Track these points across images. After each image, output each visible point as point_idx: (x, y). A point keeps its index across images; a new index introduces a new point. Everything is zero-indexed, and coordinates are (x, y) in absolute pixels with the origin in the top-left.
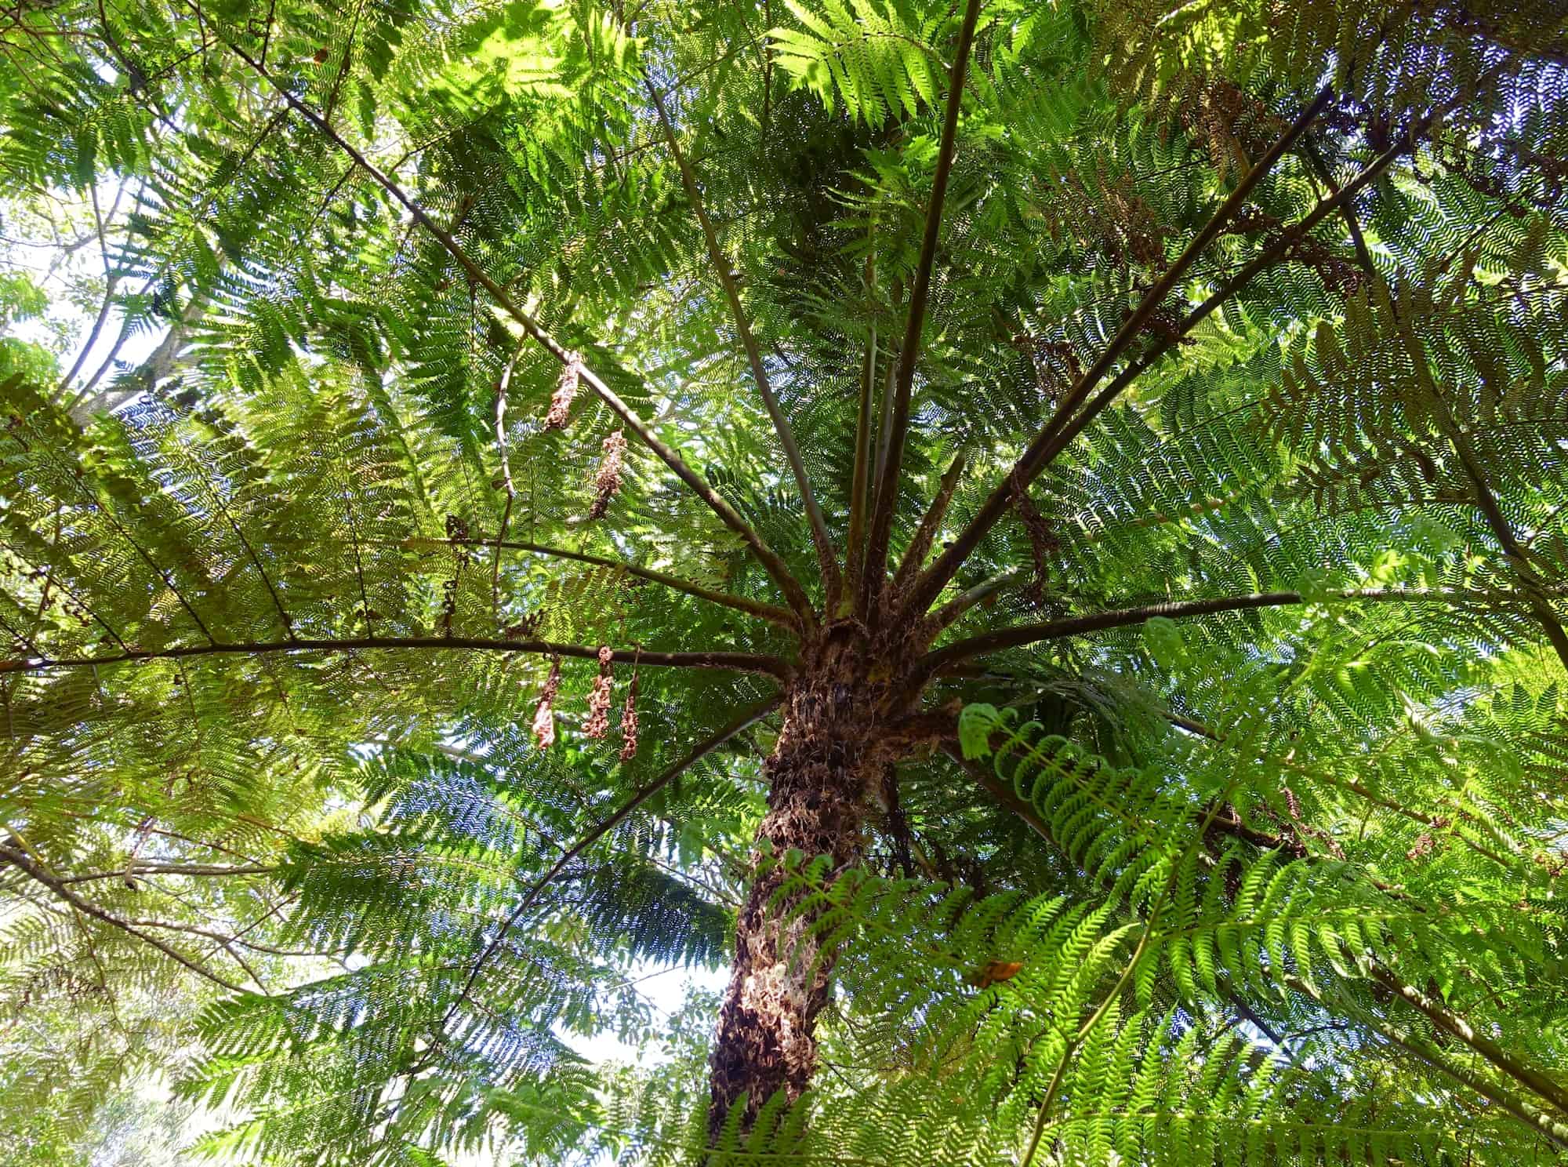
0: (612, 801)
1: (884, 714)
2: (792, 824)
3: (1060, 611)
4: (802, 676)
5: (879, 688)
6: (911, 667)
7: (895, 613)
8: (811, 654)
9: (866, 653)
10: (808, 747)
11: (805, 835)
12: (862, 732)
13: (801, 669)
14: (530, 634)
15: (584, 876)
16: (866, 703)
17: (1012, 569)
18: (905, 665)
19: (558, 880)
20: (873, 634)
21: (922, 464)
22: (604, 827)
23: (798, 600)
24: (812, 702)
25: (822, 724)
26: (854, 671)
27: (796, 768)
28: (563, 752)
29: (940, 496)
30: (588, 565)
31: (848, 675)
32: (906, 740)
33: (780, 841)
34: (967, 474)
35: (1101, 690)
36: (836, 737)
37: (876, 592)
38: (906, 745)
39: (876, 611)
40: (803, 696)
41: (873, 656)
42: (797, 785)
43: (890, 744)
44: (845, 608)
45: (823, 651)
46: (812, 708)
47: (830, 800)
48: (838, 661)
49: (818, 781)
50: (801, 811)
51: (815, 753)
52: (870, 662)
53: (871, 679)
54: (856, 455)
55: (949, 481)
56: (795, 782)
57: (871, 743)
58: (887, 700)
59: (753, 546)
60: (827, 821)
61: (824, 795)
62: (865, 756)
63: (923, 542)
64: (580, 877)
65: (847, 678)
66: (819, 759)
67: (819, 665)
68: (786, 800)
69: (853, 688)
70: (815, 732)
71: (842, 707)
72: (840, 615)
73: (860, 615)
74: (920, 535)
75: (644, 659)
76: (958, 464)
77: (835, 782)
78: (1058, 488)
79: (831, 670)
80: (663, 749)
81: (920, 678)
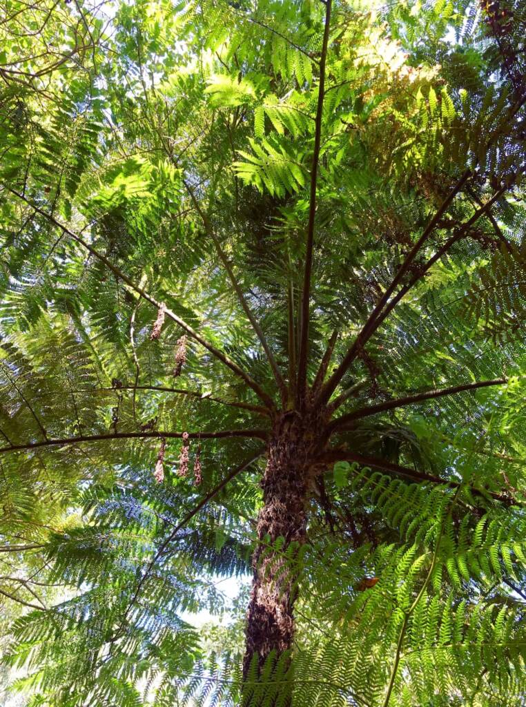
0: (195, 501)
1: (312, 453)
2: (274, 511)
3: (388, 396)
4: (274, 439)
5: (308, 442)
6: (323, 430)
7: (313, 405)
8: (277, 427)
9: (301, 426)
10: (278, 473)
11: (280, 516)
12: (303, 463)
13: (273, 436)
14: (152, 428)
15: (186, 537)
16: (303, 449)
17: (364, 380)
18: (319, 429)
19: (173, 540)
20: (303, 416)
21: (319, 336)
22: (192, 514)
23: (269, 403)
24: (279, 451)
25: (284, 461)
26: (296, 434)
27: (274, 483)
28: (172, 480)
29: (328, 349)
30: (176, 394)
31: (294, 436)
32: (323, 464)
33: (269, 519)
34: (340, 338)
35: (409, 433)
36: (291, 467)
37: (303, 397)
38: (324, 466)
39: (304, 405)
40: (275, 448)
41: (304, 427)
42: (275, 491)
43: (317, 467)
44: (290, 405)
45: (282, 426)
46: (279, 454)
47: (290, 497)
48: (289, 431)
49: (284, 489)
50: (278, 504)
51: (282, 475)
52: (303, 430)
53: (305, 438)
54: (289, 335)
55: (331, 342)
56: (274, 489)
57: (307, 468)
58: (313, 446)
59: (247, 380)
60: (290, 508)
61: (287, 495)
62: (305, 474)
63: (323, 371)
64: (183, 538)
65: (293, 437)
66: (285, 478)
67: (281, 432)
68: (271, 499)
69: (297, 443)
70: (281, 465)
71: (292, 452)
72: (288, 409)
73: (297, 408)
74: (321, 367)
75: (203, 436)
76: (335, 335)
77: (292, 488)
78: (379, 343)
79: (286, 435)
80: (216, 474)
81: (327, 435)
